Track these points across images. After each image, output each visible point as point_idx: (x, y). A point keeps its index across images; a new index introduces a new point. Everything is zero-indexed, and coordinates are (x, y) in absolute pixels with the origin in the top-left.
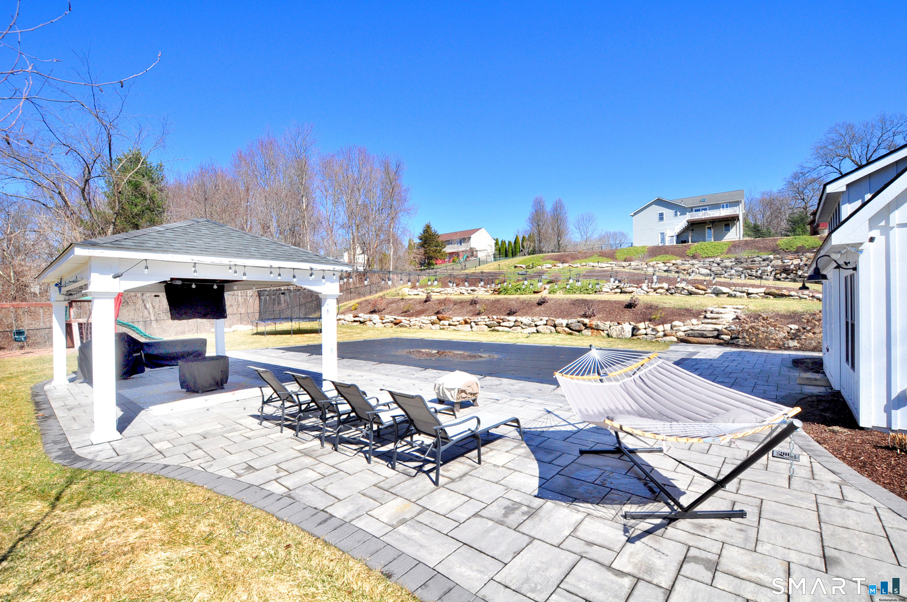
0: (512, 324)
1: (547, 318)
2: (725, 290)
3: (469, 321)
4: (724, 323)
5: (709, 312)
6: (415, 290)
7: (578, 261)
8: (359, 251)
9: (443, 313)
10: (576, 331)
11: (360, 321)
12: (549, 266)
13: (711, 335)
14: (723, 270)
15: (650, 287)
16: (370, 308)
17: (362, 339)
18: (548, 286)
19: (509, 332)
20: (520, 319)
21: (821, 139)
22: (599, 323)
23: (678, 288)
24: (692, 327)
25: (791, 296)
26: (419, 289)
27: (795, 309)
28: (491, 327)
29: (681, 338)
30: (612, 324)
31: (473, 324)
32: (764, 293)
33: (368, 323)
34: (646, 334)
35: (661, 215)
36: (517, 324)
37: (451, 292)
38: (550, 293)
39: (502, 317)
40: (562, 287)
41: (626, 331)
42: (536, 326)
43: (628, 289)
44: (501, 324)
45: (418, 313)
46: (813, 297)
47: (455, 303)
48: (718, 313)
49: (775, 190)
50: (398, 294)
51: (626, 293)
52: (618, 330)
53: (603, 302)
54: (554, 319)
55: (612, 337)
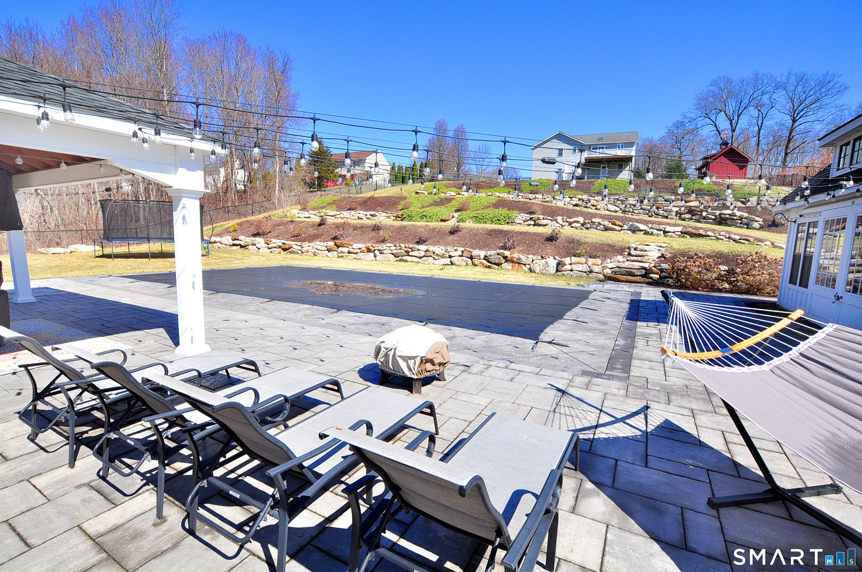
0: (423, 254)
1: (463, 249)
2: (642, 227)
3: (373, 249)
4: (651, 261)
5: (632, 249)
6: (306, 213)
7: (483, 190)
8: (237, 164)
9: (342, 238)
10: (495, 264)
11: (240, 245)
12: (454, 194)
13: (639, 274)
14: (631, 207)
15: (565, 220)
16: (253, 230)
17: (243, 266)
18: (456, 215)
19: (419, 262)
20: (432, 248)
21: (703, 91)
22: (521, 256)
23: (594, 222)
24: (618, 264)
25: (708, 236)
26: (310, 212)
27: (720, 249)
28: (398, 257)
29: (608, 275)
30: (535, 257)
31: (377, 252)
32: (681, 232)
33: (250, 247)
34: (571, 270)
35: (561, 150)
36: (427, 254)
37: (348, 216)
38: (458, 222)
39: (411, 246)
40: (471, 216)
41: (551, 266)
42: (450, 257)
43: (542, 221)
44: (410, 254)
45: (312, 238)
46: (729, 238)
47: (355, 228)
48: (642, 250)
49: (656, 137)
50: (286, 215)
51: (539, 225)
52: (541, 264)
53: (521, 233)
54: (471, 250)
55: (534, 272)
